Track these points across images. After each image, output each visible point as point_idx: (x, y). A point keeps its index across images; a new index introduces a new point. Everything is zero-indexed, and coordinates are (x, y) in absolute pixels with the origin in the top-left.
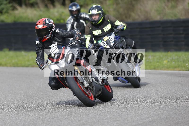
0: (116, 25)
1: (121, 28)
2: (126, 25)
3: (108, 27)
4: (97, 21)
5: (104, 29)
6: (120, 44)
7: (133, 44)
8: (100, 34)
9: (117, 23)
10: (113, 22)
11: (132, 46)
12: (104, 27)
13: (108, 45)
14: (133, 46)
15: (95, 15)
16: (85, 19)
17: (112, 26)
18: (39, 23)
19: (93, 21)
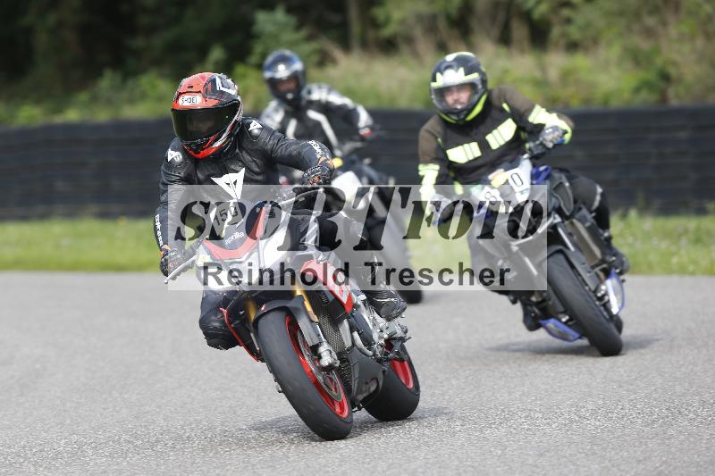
0: (532, 123)
1: (553, 138)
2: (572, 124)
3: (503, 133)
4: (464, 112)
5: (489, 138)
6: (551, 200)
7: (598, 198)
8: (476, 159)
9: (538, 116)
10: (523, 114)
11: (592, 204)
12: (490, 132)
14: (596, 204)
15: (455, 89)
16: (325, 108)
17: (519, 129)
18: (190, 90)
19: (450, 112)
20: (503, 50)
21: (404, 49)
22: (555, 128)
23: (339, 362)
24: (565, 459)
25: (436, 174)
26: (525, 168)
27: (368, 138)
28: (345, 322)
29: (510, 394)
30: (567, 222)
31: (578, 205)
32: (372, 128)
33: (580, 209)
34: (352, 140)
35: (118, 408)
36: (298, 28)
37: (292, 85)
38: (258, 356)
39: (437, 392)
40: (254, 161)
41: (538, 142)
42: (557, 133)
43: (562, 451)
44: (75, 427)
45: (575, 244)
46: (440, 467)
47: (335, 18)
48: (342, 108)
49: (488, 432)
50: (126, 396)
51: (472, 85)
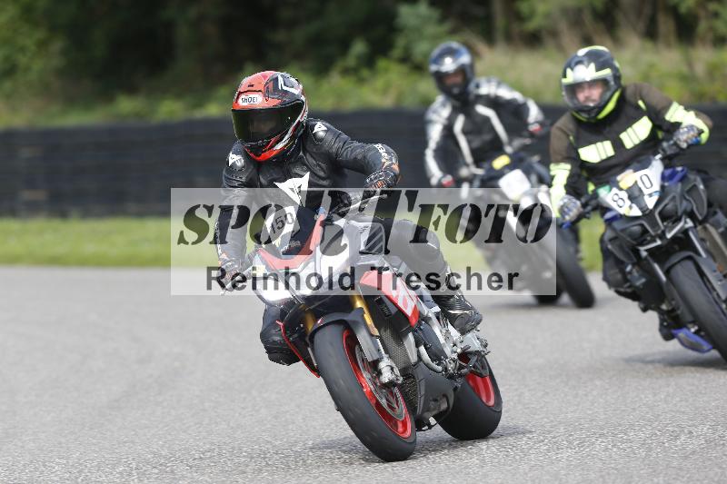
0: (668, 122)
1: (688, 138)
2: (710, 123)
3: (639, 131)
4: (596, 110)
5: (623, 136)
6: (681, 203)
8: (609, 159)
9: (676, 113)
10: (659, 112)
12: (625, 130)
13: (634, 205)
15: (586, 86)
16: (494, 103)
17: (655, 128)
18: (251, 88)
19: (581, 110)
20: (649, 45)
21: (550, 43)
22: (691, 127)
23: (402, 379)
24: (710, 462)
25: (567, 174)
26: (656, 169)
27: (538, 133)
28: (410, 336)
29: (655, 395)
30: (699, 228)
31: (712, 210)
32: (542, 124)
33: (715, 213)
34: (521, 136)
35: (257, 408)
36: (442, 20)
37: (459, 79)
38: (316, 371)
39: (580, 392)
40: (319, 165)
41: (672, 142)
42: (692, 133)
43: (707, 453)
44: (213, 426)
45: (707, 251)
46: (583, 469)
47: (478, 11)
48: (511, 103)
49: (632, 434)
50: (265, 395)
51: (604, 82)
